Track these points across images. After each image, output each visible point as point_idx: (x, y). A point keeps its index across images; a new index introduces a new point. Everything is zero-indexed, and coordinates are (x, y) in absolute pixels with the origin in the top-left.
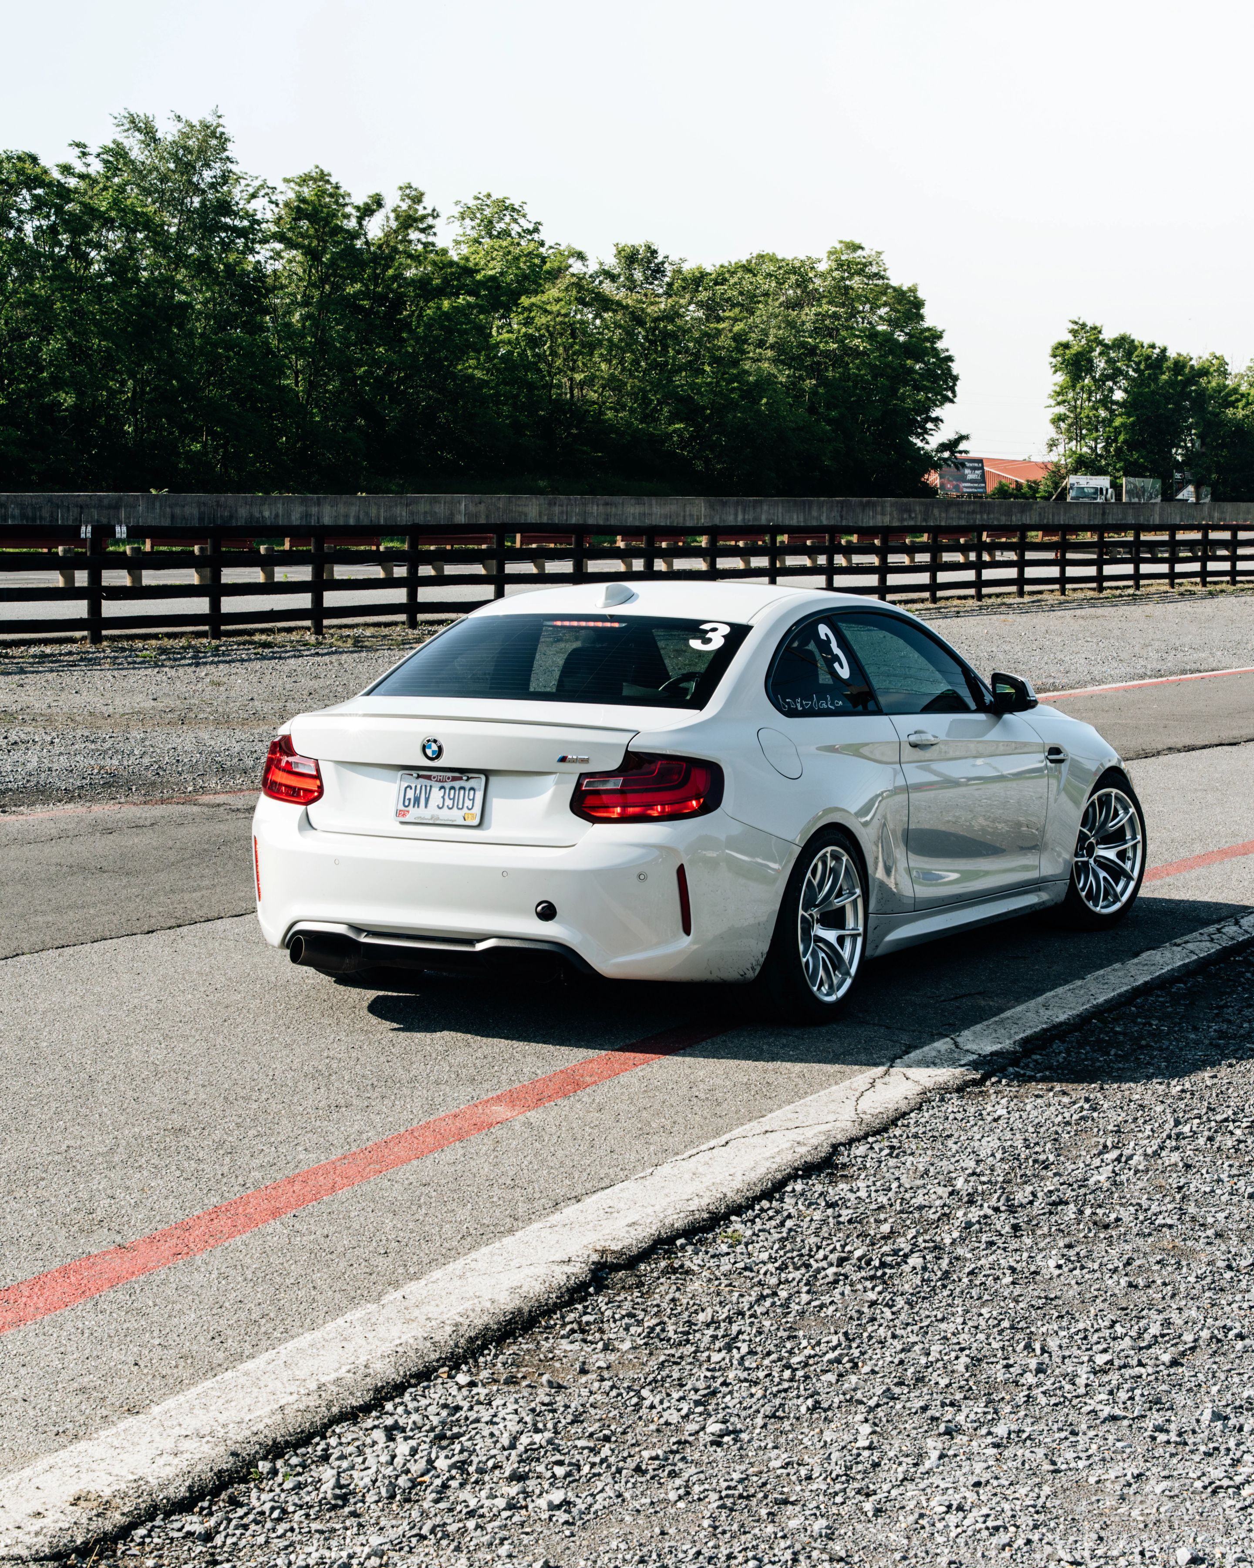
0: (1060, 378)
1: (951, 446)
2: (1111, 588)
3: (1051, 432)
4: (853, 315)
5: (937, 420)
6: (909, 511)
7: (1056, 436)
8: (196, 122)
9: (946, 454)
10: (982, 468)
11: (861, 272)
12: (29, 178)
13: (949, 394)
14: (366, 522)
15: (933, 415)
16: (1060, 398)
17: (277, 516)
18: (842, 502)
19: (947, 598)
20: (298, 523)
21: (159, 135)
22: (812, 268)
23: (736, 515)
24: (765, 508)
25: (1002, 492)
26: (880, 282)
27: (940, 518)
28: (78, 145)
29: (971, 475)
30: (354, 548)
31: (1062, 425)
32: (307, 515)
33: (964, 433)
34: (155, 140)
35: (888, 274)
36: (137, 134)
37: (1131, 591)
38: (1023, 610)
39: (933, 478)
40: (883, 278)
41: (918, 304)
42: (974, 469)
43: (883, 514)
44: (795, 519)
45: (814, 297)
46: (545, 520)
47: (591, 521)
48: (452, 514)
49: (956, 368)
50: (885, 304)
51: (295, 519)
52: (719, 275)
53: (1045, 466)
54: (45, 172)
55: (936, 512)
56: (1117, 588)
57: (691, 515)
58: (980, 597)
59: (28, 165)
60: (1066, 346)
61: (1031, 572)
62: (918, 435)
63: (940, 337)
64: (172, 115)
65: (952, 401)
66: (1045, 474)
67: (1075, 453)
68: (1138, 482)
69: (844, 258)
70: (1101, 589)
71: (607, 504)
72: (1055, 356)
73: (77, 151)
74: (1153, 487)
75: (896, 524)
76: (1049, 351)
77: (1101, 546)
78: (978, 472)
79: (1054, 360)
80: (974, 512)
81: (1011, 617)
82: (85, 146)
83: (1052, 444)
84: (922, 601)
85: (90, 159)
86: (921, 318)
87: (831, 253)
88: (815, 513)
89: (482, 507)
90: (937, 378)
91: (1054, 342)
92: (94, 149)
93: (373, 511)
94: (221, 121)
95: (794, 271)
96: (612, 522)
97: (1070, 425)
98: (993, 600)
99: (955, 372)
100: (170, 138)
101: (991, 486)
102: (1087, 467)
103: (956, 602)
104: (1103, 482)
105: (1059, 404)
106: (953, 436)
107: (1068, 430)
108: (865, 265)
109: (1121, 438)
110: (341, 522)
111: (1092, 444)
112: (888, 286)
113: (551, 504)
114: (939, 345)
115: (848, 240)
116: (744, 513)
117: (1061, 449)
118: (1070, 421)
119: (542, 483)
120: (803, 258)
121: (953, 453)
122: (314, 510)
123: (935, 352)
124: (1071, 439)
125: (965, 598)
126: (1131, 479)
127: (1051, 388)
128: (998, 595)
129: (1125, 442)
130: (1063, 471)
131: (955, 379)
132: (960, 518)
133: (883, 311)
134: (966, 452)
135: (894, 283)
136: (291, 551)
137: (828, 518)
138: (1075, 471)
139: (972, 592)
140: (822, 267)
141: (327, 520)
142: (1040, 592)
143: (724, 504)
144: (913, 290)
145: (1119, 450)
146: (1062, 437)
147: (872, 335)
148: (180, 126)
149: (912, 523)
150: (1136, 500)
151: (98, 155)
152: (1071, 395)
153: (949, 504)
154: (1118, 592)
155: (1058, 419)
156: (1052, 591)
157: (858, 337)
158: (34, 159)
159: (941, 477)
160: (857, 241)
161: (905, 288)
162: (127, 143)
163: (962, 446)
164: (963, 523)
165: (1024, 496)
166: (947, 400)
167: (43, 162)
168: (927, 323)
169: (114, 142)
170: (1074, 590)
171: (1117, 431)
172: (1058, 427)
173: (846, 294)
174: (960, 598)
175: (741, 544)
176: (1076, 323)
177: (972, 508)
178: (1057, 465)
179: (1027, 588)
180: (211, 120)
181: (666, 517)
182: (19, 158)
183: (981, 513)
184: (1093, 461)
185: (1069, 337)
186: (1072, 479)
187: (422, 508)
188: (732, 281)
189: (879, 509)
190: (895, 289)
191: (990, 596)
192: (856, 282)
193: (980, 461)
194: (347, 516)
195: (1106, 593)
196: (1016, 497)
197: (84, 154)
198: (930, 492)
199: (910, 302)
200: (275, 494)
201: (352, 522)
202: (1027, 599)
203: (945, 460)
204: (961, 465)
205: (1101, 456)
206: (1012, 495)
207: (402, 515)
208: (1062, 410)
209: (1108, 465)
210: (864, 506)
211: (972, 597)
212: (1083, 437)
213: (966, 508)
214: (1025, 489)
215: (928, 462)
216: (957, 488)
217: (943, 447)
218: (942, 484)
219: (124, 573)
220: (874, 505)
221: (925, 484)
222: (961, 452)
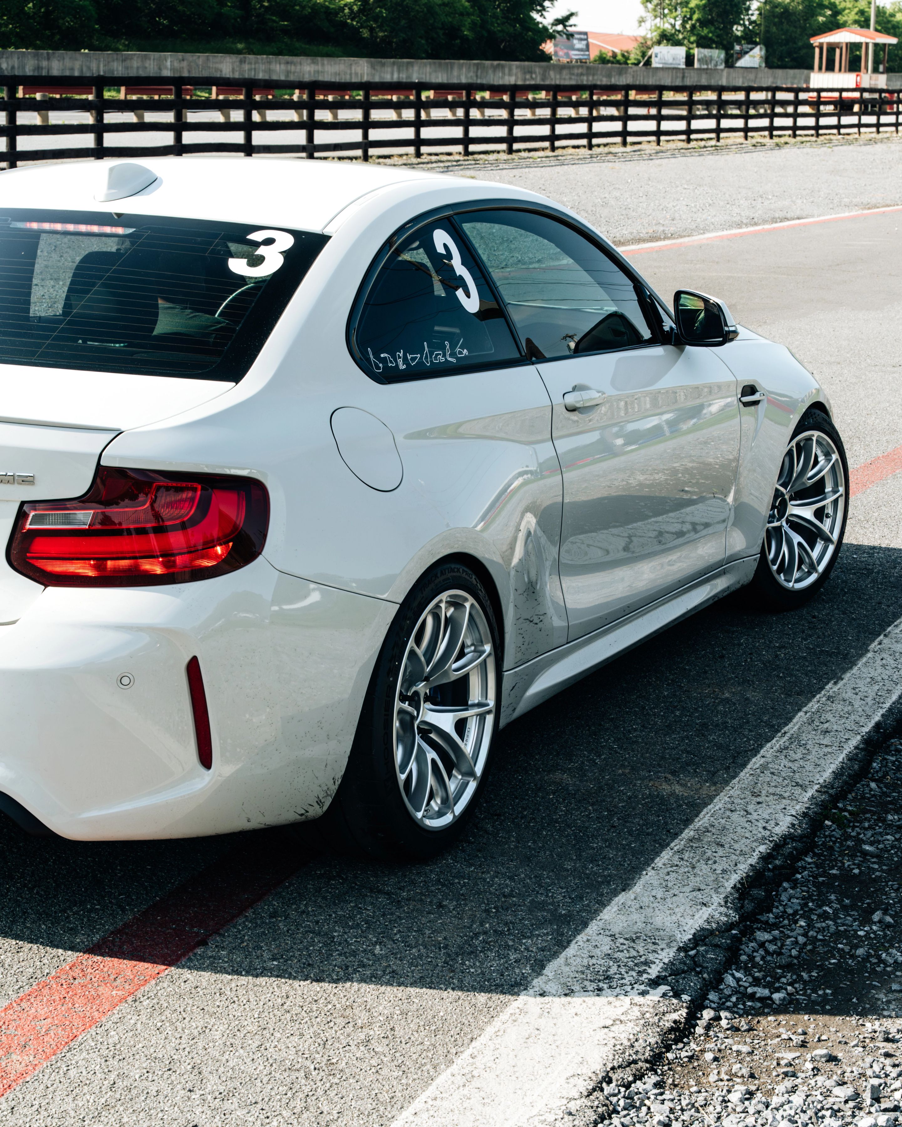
1: (563, 21)
2: (696, 140)
6: (531, 73)
7: (644, 14)
9: (560, 28)
10: (587, 39)
14: (88, 74)
18: (478, 64)
19: (564, 148)
20: (31, 74)
23: (392, 74)
24: (416, 68)
25: (602, 60)
27: (555, 79)
29: (579, 45)
30: (77, 97)
31: (649, 5)
33: (573, 11)
37: (713, 143)
38: (625, 158)
39: (548, 47)
42: (581, 40)
43: (510, 75)
44: (440, 77)
46: (237, 75)
47: (275, 77)
48: (160, 69)
53: (635, 39)
55: (552, 73)
56: (702, 140)
57: (356, 74)
58: (590, 147)
61: (633, 126)
62: (538, 11)
66: (635, 45)
67: (659, 28)
68: (706, 52)
70: (689, 141)
71: (287, 63)
74: (719, 57)
75: (520, 83)
77: (691, 104)
78: (584, 42)
80: (582, 74)
81: (618, 165)
83: (642, 21)
84: (543, 149)
88: (455, 73)
89: (185, 64)
93: (94, 66)
96: (292, 78)
97: (656, 6)
98: (601, 149)
101: (594, 54)
102: (668, 40)
103: (571, 151)
104: (680, 52)
106: (565, 13)
107: (655, 10)
109: (695, 17)
110: (67, 73)
111: (672, 21)
113: (241, 62)
116: (399, 72)
117: (648, 25)
118: (655, 2)
119: (240, 46)
121: (565, 26)
122: (44, 63)
124: (656, 17)
125: (578, 147)
126: (702, 50)
128: (605, 145)
129: (698, 20)
130: (649, 43)
132: (570, 79)
136: (24, 98)
137: (466, 77)
138: (659, 43)
139: (584, 142)
141: (55, 72)
142: (639, 143)
143: (383, 65)
145: (693, 27)
146: (649, 16)
149: (533, 82)
150: (705, 67)
153: (562, 68)
154: (703, 143)
156: (649, 142)
159: (555, 45)
163: (572, 21)
164: (573, 82)
165: (618, 62)
170: (668, 141)
171: (692, 12)
172: (646, 7)
174: (574, 147)
175: (395, 98)
177: (580, 71)
178: (645, 38)
179: (630, 139)
181: (336, 74)
183: (588, 75)
184: (673, 35)
186: (656, 50)
187: (135, 63)
189: (507, 71)
191: (598, 146)
193: (586, 34)
194: (72, 69)
195: (693, 144)
196: (612, 63)
198: (546, 58)
200: (11, 49)
201: (76, 74)
202: (629, 148)
203: (558, 32)
204: (570, 36)
205: (679, 31)
206: (609, 62)
207: (118, 69)
209: (684, 38)
210: (495, 68)
211: (584, 146)
212: (665, 16)
213: (576, 71)
214: (619, 57)
215: (545, 35)
216: (567, 55)
217: (557, 22)
218: (556, 53)
220: (503, 67)
221: (543, 52)
222: (571, 26)
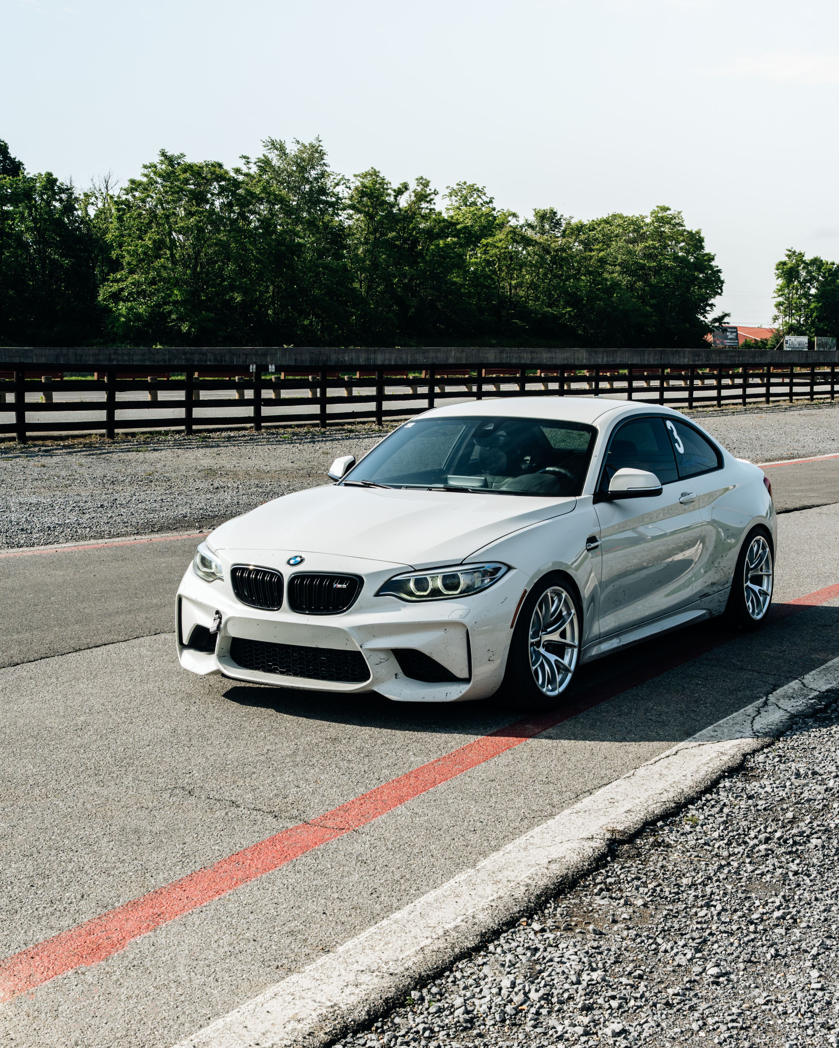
0: (781, 281)
1: (719, 320)
2: (818, 399)
3: (775, 312)
4: (665, 247)
5: (712, 305)
6: (699, 356)
7: (777, 314)
8: (307, 144)
9: (717, 324)
10: (736, 332)
11: (669, 223)
12: (217, 175)
13: (719, 291)
14: (400, 363)
15: (710, 302)
16: (780, 293)
17: (352, 359)
18: (661, 351)
19: (727, 405)
20: (363, 363)
21: (287, 151)
22: (643, 221)
23: (603, 359)
24: (619, 354)
25: (747, 345)
26: (681, 228)
27: (716, 360)
28: (245, 157)
29: (730, 336)
30: (394, 377)
31: (781, 307)
32: (368, 359)
33: (727, 312)
34: (285, 154)
35: (685, 223)
36: (275, 151)
37: (829, 400)
38: (767, 411)
39: (709, 338)
40: (682, 226)
41: (701, 240)
42: (732, 332)
43: (684, 357)
44: (636, 360)
45: (643, 237)
46: (498, 361)
47: (523, 362)
48: (447, 358)
49: (723, 276)
50: (683, 241)
51: (362, 361)
52: (591, 225)
53: (771, 331)
54: (226, 172)
55: (713, 356)
56: (821, 399)
57: (578, 359)
58: (745, 404)
59: (217, 169)
60: (784, 264)
61: (773, 390)
62: (702, 314)
63: (713, 259)
64: (294, 140)
65: (720, 294)
66: (771, 335)
67: (788, 323)
68: (824, 339)
69: (660, 215)
70: (812, 399)
71: (532, 352)
72: (778, 269)
73: (244, 160)
74: (832, 342)
75: (691, 363)
76: (775, 267)
77: (813, 375)
78: (735, 334)
79: (777, 272)
80: (734, 356)
81: (764, 415)
82: (248, 158)
83: (776, 319)
84: (713, 406)
85: (251, 165)
86: (702, 248)
87: (652, 213)
88: (646, 357)
89: (464, 354)
90: (712, 282)
91: (777, 261)
92: (253, 160)
93: (404, 357)
94: (321, 143)
95: (633, 223)
96: (535, 362)
97: (786, 308)
98: (751, 406)
99: (722, 279)
100: (293, 153)
101: (741, 342)
102: (795, 331)
103: (732, 407)
104: (804, 339)
105: (779, 296)
106: (721, 314)
107: (785, 311)
108: (671, 219)
109: (815, 314)
110: (387, 363)
111: (798, 318)
112: (685, 230)
113: (501, 352)
114: (713, 263)
115: (661, 205)
116: (607, 356)
117: (780, 321)
118: (785, 305)
119: (494, 342)
120: (638, 216)
121: (721, 324)
122: (372, 356)
123: (711, 268)
124: (786, 316)
125: (736, 404)
126: (820, 338)
127: (775, 287)
128: (755, 403)
129: (816, 317)
130: (781, 333)
131: (722, 282)
132: (726, 359)
133: (682, 244)
134: (728, 323)
135: (688, 228)
136: (359, 379)
137: (654, 360)
138: (788, 333)
139: (740, 401)
140: (648, 220)
141: (379, 362)
142: (778, 401)
143: (596, 352)
144: (698, 233)
145: (813, 322)
146: (781, 315)
147: (676, 258)
148: (299, 146)
149: (700, 363)
150: (822, 349)
151: (255, 163)
152: (786, 291)
153: (720, 352)
154: (822, 401)
155: (779, 305)
156: (785, 400)
157: (667, 259)
158: (220, 166)
159: (714, 337)
160: (667, 206)
161: (694, 232)
162: (270, 156)
163: (726, 320)
164: (728, 362)
165: (759, 348)
166: (717, 293)
167: (225, 167)
168: (706, 251)
169: (264, 156)
170: (797, 400)
171: (812, 311)
172: (779, 309)
173: (662, 235)
174: (733, 404)
175: (608, 374)
176: (790, 251)
177: (733, 354)
178: (778, 330)
179: (771, 399)
180: (315, 143)
181: (564, 359)
182: (213, 165)
183: (738, 357)
184: (798, 328)
185: (786, 259)
186: (787, 338)
187: (432, 355)
188: (598, 229)
189: (682, 355)
190: (688, 232)
191: (750, 403)
192: (666, 229)
193: (736, 328)
194: (390, 360)
195: (815, 402)
196: (755, 348)
197: (248, 162)
198: (708, 345)
199: (696, 239)
200: (352, 347)
201: (393, 363)
202: (771, 405)
203: (716, 327)
204: (725, 330)
205: (803, 325)
206: (752, 347)
207: (420, 359)
208: (781, 299)
209: (807, 330)
210: (673, 353)
211: (740, 404)
212: (793, 315)
213: (730, 354)
214: (760, 344)
215: (707, 329)
216: (722, 343)
217: (715, 320)
218: (714, 341)
219: (271, 391)
220: (679, 352)
221: (705, 341)
222: (725, 323)
